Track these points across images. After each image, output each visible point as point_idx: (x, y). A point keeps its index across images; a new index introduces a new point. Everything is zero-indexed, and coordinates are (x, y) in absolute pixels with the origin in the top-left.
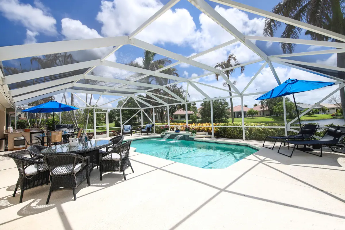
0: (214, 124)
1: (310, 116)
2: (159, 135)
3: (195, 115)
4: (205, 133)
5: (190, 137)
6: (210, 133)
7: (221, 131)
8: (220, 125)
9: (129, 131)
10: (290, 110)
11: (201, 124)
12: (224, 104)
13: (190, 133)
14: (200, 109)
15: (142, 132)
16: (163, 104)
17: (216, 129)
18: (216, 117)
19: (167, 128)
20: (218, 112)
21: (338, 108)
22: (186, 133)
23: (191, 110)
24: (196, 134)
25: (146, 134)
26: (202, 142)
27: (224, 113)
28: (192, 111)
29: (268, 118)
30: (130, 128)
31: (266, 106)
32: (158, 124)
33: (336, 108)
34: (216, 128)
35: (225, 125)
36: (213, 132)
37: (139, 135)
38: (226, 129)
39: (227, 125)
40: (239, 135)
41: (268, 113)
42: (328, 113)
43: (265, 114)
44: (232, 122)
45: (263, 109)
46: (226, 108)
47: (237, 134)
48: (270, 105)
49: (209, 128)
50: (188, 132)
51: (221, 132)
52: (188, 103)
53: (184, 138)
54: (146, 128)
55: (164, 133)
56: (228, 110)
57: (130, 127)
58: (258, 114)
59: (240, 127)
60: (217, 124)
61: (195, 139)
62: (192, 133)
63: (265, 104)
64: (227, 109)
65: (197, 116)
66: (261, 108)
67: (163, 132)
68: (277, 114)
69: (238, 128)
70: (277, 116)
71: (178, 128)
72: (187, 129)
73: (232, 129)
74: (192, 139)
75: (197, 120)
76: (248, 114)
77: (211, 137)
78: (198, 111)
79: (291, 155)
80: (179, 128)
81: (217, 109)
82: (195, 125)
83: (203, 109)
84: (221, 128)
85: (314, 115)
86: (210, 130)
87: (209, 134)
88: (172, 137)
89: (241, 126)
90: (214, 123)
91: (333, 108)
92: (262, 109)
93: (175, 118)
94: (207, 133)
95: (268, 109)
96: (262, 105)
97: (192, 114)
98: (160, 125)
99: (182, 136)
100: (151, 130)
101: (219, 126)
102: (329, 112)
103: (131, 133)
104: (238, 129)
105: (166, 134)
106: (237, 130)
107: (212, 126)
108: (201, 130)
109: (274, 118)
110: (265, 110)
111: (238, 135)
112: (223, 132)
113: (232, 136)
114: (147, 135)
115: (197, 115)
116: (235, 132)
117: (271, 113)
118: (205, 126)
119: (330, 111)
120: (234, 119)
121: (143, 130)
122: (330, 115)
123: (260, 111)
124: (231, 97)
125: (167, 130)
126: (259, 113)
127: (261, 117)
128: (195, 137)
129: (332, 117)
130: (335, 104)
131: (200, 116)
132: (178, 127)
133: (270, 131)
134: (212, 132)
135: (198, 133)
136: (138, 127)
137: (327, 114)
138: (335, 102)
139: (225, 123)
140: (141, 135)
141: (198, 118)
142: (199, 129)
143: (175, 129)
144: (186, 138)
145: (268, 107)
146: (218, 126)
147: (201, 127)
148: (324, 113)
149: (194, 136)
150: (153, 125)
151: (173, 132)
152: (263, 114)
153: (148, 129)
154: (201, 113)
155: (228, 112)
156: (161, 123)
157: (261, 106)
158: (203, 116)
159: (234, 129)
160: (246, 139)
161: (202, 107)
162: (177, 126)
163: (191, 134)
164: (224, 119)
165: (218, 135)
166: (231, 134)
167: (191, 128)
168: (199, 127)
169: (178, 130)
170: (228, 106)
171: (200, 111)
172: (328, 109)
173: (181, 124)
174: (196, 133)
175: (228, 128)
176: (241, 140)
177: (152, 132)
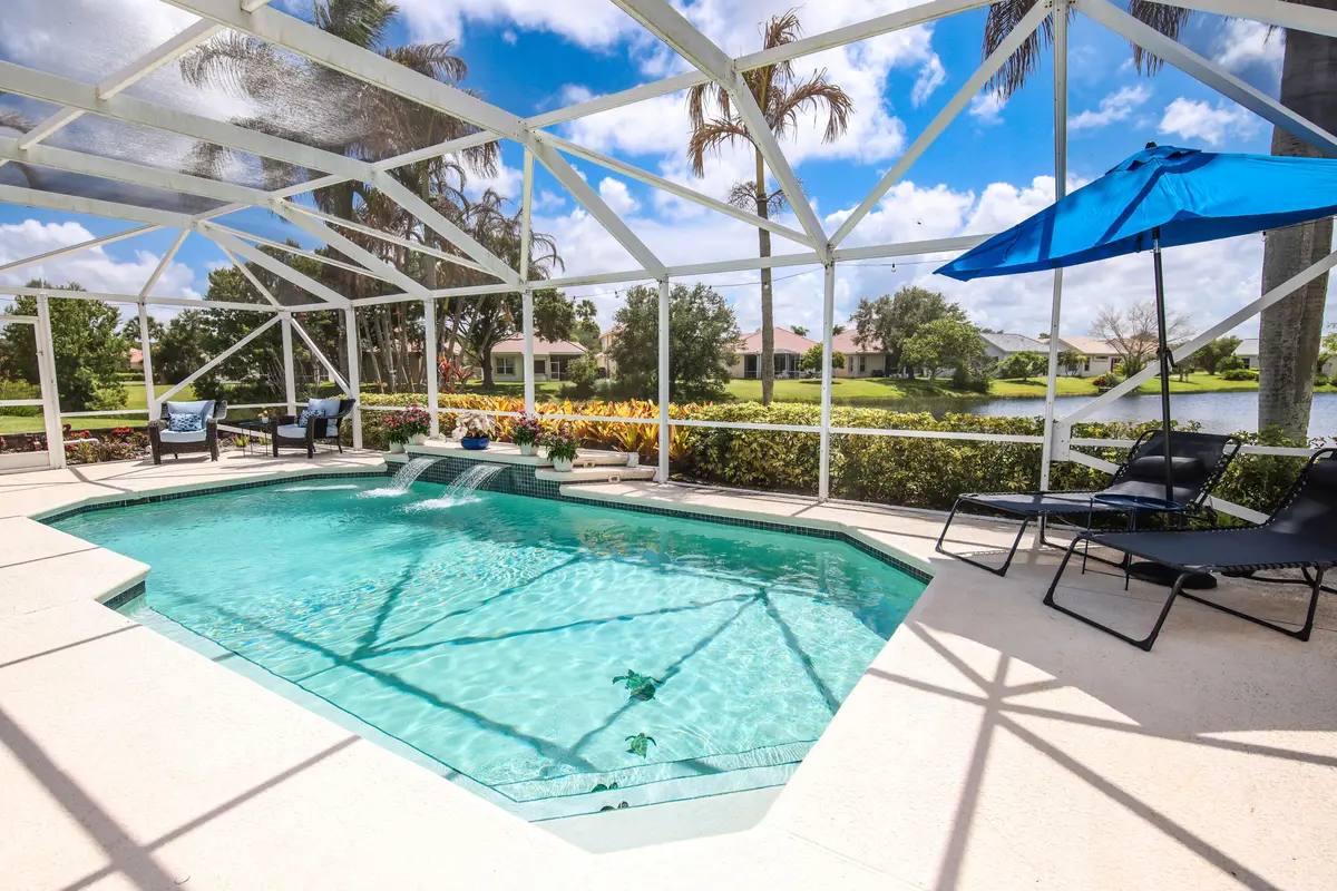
0: (673, 408)
1: (1024, 382)
2: (376, 461)
3: (593, 358)
4: (618, 455)
5: (540, 474)
6: (649, 457)
7: (707, 447)
8: (702, 417)
9: (200, 435)
10: (961, 355)
11: (606, 409)
12: (716, 318)
13: (543, 453)
14: (613, 334)
15: (278, 442)
16: (401, 291)
17: (681, 437)
18: (679, 371)
19: (419, 425)
20: (688, 349)
21: (1122, 355)
22: (518, 452)
23: (573, 336)
24: (575, 461)
25: (305, 451)
26: (603, 504)
27: (711, 354)
28: (578, 344)
29: (878, 385)
30: (209, 417)
31: (876, 336)
32: (381, 397)
33: (1111, 355)
34: (680, 428)
35: (729, 416)
36: (664, 450)
37: (266, 455)
38: (731, 438)
39: (741, 417)
40: (797, 471)
41: (880, 365)
42: (1084, 373)
43: (870, 367)
44: (764, 402)
45: (863, 347)
46: (724, 335)
47: (787, 464)
48: (889, 332)
49: (643, 427)
50: (528, 447)
51: (703, 453)
52: (537, 285)
53: (508, 481)
54: (304, 421)
55: (402, 452)
56: (729, 345)
57: (203, 414)
58: (842, 367)
59: (804, 429)
60: (686, 408)
61: (565, 490)
62: (552, 455)
63: (872, 327)
64: (726, 341)
65: (601, 364)
66: (857, 341)
67: (394, 446)
68: (910, 371)
69: (796, 434)
70: (911, 378)
71: (479, 427)
72: (526, 434)
73: (761, 440)
74: (551, 491)
75: (599, 382)
76: (806, 367)
77: (650, 480)
78: (606, 345)
79: (1154, 634)
80: (485, 426)
81: (684, 340)
82: (575, 410)
83: (627, 337)
84: (704, 434)
85: (1037, 379)
86: (648, 441)
87: (642, 461)
88: (443, 473)
89: (808, 423)
90: (671, 401)
91: (1103, 357)
92: (858, 349)
93: (500, 371)
94: (634, 457)
95: (881, 347)
96: (861, 332)
97: (578, 356)
98: (388, 403)
99: (497, 468)
100: (332, 431)
101: (696, 418)
102: (1087, 368)
103: (210, 445)
104: (795, 441)
105: (413, 456)
106: (786, 442)
107: (662, 419)
108: (602, 436)
109: (900, 383)
110: (870, 350)
111: (789, 470)
112: (713, 453)
113: (762, 476)
114: (310, 456)
115: (602, 361)
116: (777, 454)
117: (891, 365)
118: (624, 415)
119: (1092, 364)
120: (771, 385)
121: (283, 431)
122: (1091, 380)
123: (851, 357)
124: (766, 262)
125: (421, 437)
126: (846, 365)
127: (853, 378)
128: (568, 477)
129: (1096, 389)
130: (1110, 342)
131: (613, 366)
132: (476, 420)
133: (957, 454)
134: (661, 449)
135: (583, 455)
136: (261, 410)
137: (1079, 377)
138: (1114, 334)
139: (726, 406)
140: (276, 455)
141: (602, 373)
142: (592, 434)
143: (460, 433)
144: (518, 480)
145: (883, 342)
146: (690, 423)
147: (605, 425)
148: (1070, 373)
149: (563, 471)
150: (346, 405)
151: (451, 446)
152: (862, 368)
153: (318, 428)
154: (618, 356)
155: (729, 354)
156: (397, 395)
157: (856, 334)
158: (624, 368)
159: (773, 439)
160: (835, 492)
161: (623, 326)
162: (474, 412)
163: (548, 463)
164: (712, 381)
165: (691, 466)
166: (757, 464)
167: (554, 427)
168: (595, 425)
169: (477, 436)
170: (731, 329)
171: (615, 342)
172: (1085, 357)
173: (501, 404)
174: (571, 455)
175: (745, 431)
176: (809, 500)
177: (345, 440)
